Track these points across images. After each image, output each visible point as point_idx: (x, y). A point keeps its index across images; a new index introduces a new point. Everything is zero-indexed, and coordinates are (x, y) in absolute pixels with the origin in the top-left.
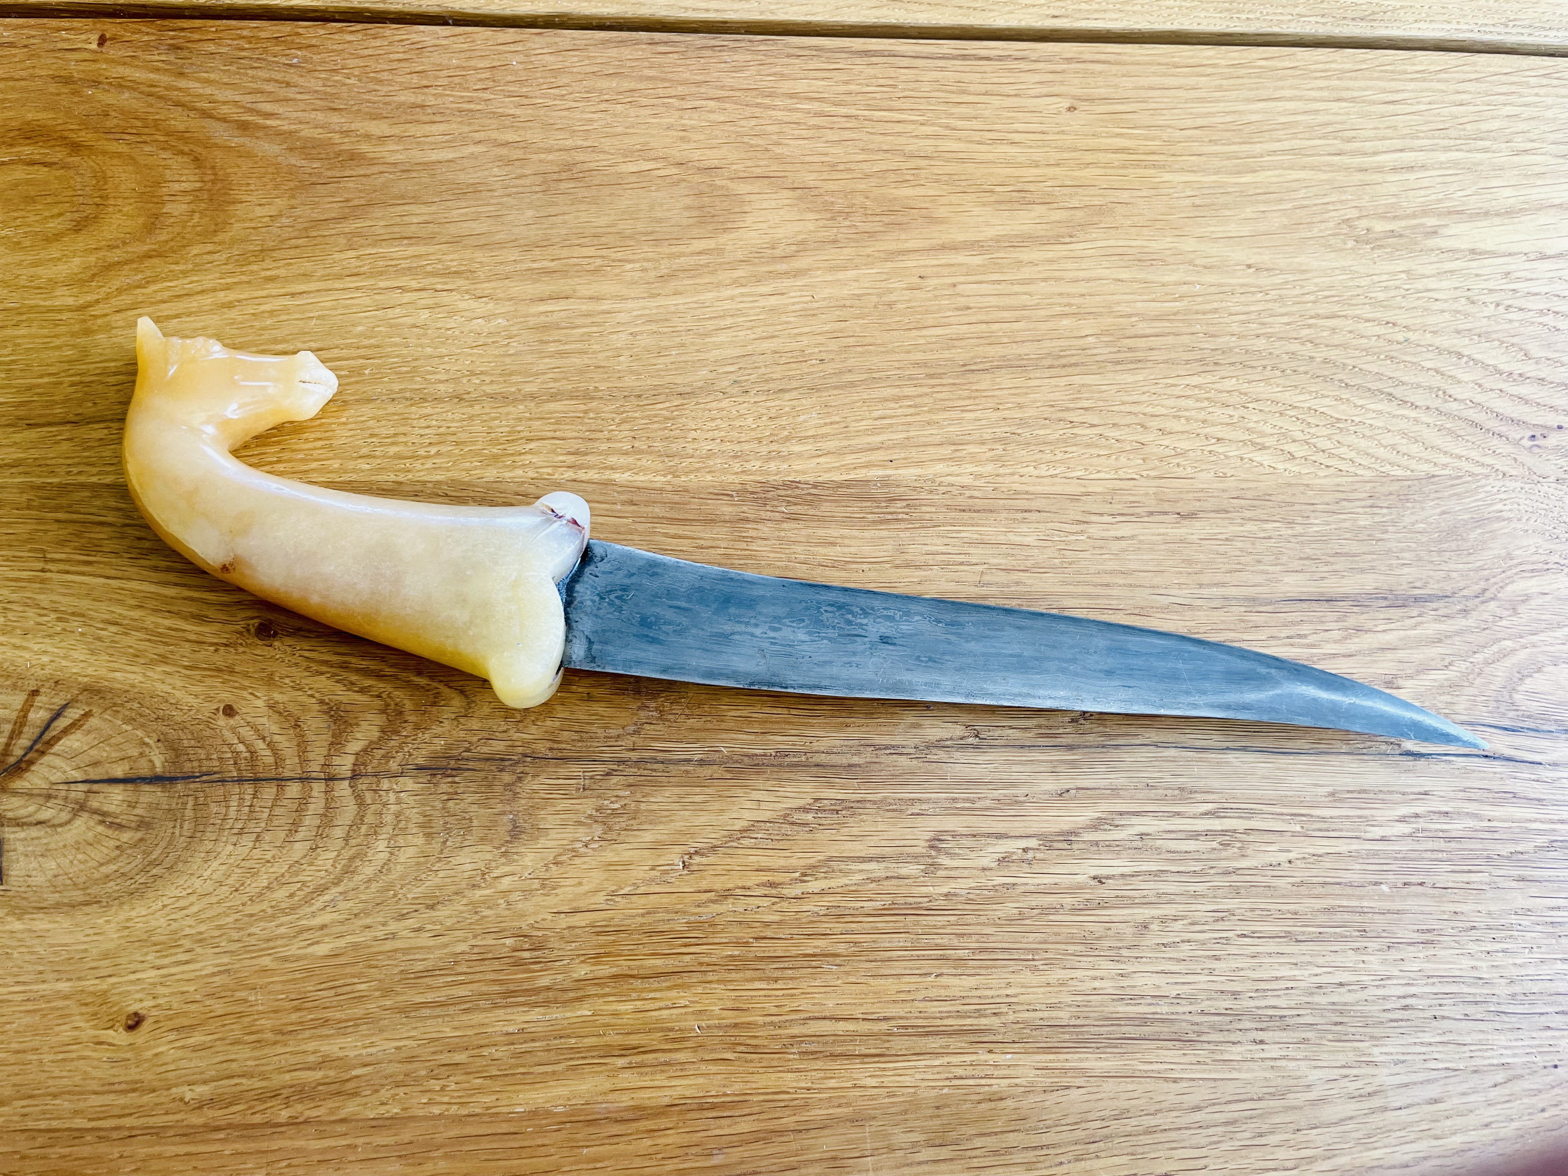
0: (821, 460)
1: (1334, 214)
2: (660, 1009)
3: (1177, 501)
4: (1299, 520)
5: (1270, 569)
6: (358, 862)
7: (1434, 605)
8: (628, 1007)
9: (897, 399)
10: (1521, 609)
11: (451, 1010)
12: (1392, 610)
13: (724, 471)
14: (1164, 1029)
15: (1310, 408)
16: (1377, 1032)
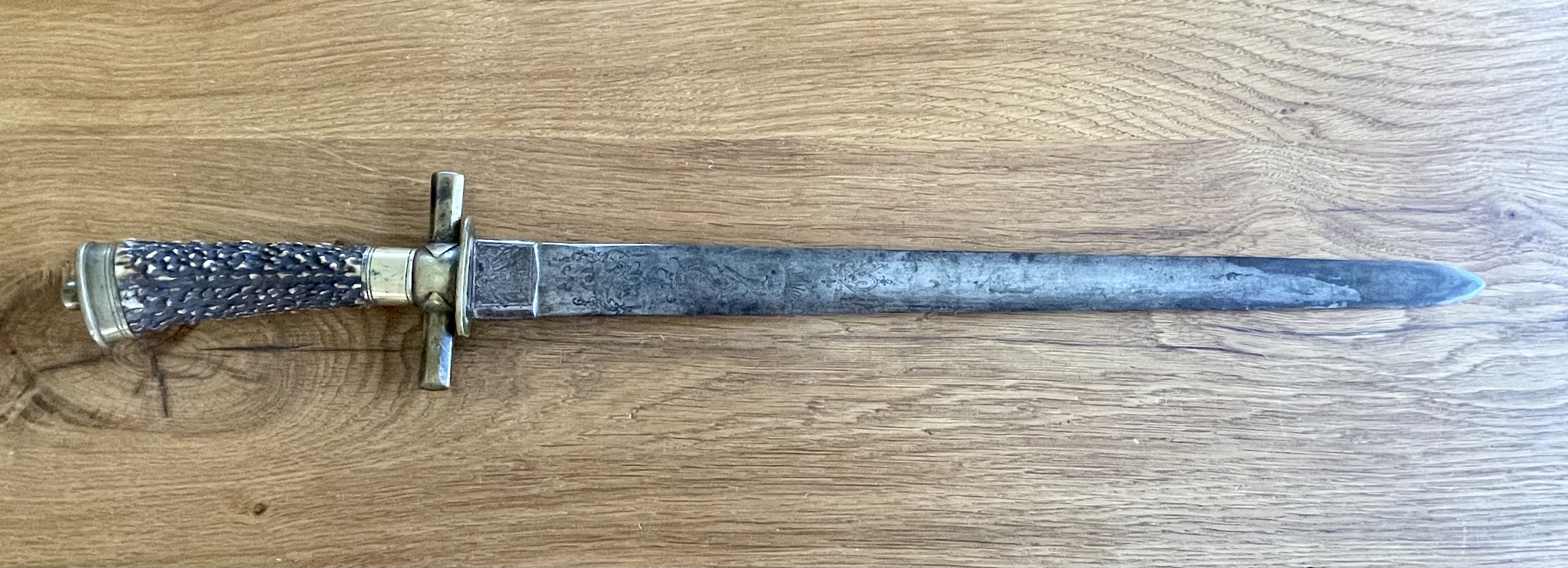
0: (741, 124)
3: (1007, 159)
4: (1098, 173)
5: (1074, 209)
6: (407, 408)
7: (1194, 238)
8: (593, 510)
9: (799, 77)
10: (1260, 242)
11: (472, 508)
12: (1161, 242)
14: (968, 535)
16: (1119, 539)
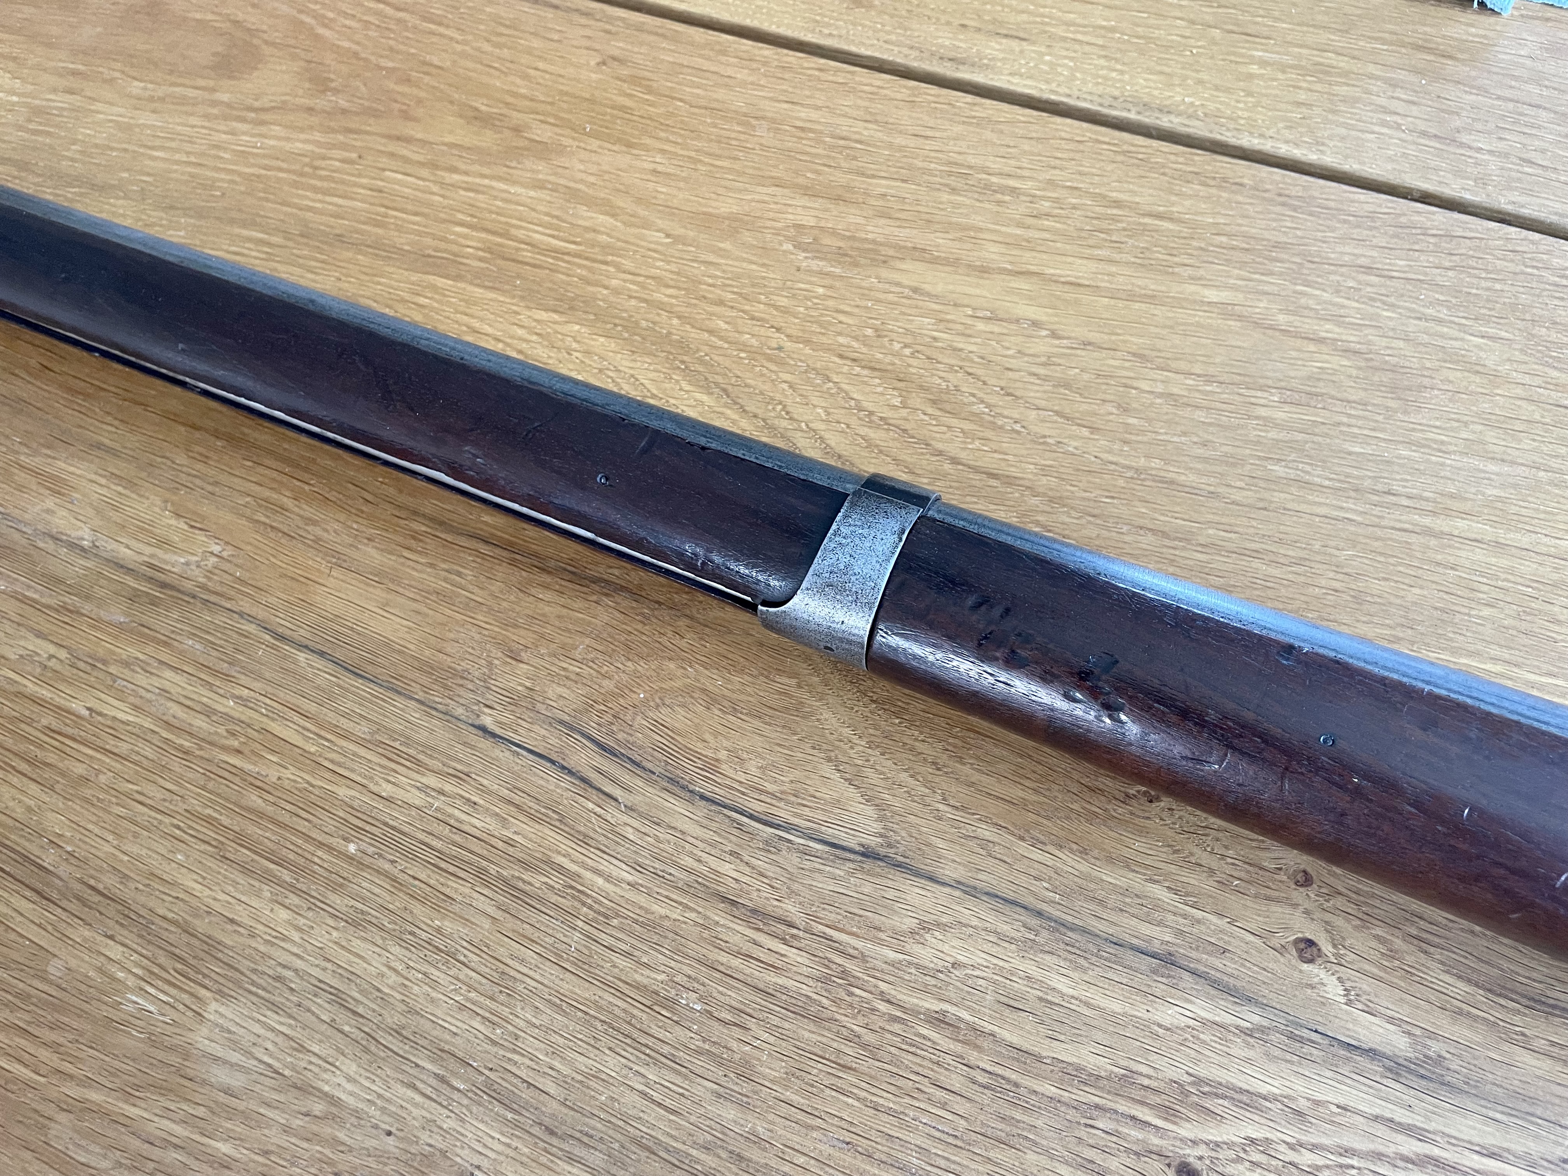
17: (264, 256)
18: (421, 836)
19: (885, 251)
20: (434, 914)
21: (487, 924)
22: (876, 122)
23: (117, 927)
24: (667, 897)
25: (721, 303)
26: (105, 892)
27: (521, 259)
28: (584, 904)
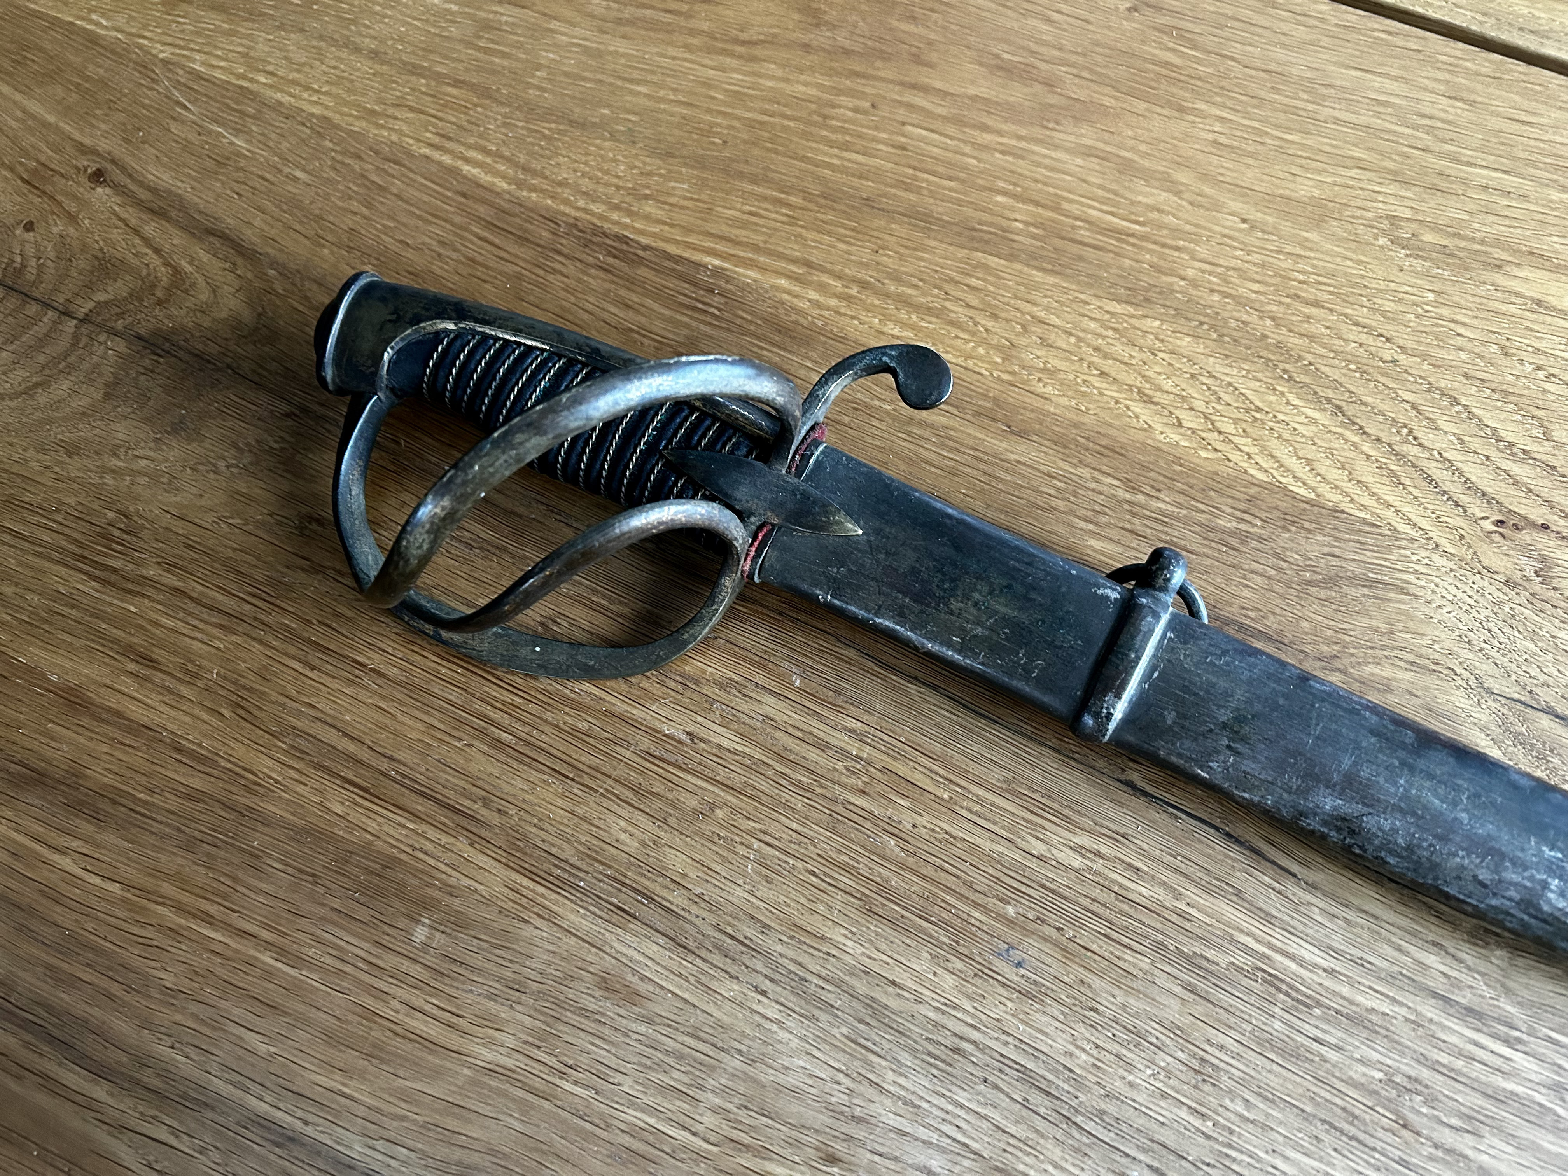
1: (1380, 205)
2: (196, 639)
13: (566, 202)
15: (1230, 384)
17: (785, 219)
18: (1087, 902)
19: (1498, 253)
20: (1116, 992)
21: (1175, 1004)
22: (1462, 100)
23: (767, 982)
24: (1370, 988)
25: (1317, 304)
26: (747, 942)
27: (1079, 238)
28: (1279, 990)
